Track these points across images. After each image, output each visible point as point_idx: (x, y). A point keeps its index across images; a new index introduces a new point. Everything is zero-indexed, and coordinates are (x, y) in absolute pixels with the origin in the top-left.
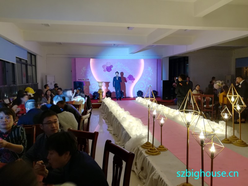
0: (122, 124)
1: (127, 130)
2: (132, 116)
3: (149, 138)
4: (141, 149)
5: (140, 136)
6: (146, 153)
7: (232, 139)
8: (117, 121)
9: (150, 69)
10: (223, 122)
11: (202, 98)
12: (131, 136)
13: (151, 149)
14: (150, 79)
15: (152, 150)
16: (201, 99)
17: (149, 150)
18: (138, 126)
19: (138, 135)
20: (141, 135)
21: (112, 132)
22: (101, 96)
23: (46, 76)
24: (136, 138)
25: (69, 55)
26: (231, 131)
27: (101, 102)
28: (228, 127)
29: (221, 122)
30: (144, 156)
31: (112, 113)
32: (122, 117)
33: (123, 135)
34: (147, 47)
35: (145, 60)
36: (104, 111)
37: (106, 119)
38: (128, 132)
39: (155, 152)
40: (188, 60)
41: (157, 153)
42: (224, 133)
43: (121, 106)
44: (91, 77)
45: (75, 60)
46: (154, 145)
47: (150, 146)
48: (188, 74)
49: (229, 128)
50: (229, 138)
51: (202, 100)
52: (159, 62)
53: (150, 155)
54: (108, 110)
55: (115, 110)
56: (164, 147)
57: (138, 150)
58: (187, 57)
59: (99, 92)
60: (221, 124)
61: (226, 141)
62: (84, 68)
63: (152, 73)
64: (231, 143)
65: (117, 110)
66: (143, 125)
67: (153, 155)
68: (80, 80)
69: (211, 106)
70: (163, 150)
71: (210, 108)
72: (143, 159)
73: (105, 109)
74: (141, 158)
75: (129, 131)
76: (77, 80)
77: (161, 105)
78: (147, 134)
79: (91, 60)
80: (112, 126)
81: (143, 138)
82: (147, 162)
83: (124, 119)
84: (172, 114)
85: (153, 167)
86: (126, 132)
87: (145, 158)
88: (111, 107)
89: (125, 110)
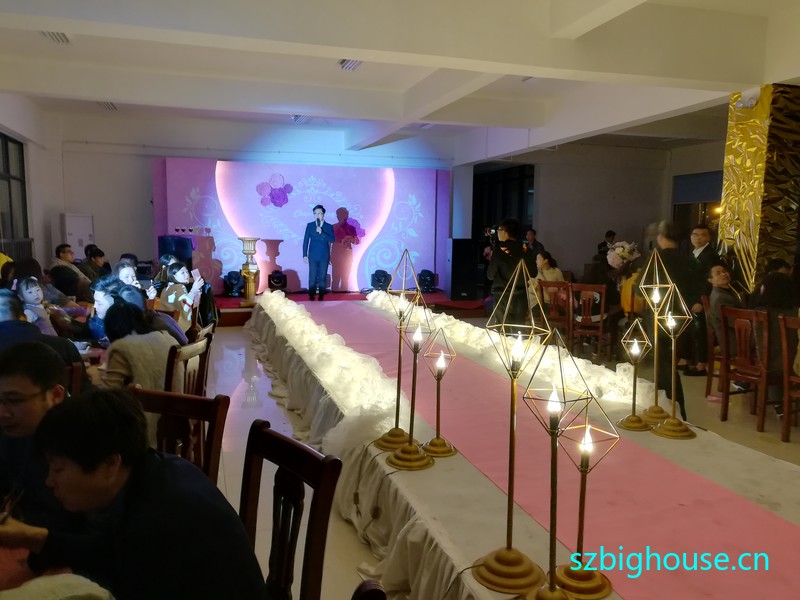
0: (317, 375)
1: (332, 395)
2: (350, 349)
3: (401, 416)
4: (374, 451)
5: (371, 411)
6: (390, 462)
7: (652, 417)
8: (302, 367)
9: (413, 200)
10: (626, 365)
11: (571, 294)
12: (346, 412)
13: (404, 452)
14: (413, 233)
15: (409, 453)
16: (568, 298)
17: (398, 452)
18: (366, 379)
19: (365, 407)
20: (377, 406)
21: (286, 402)
22: (251, 286)
23: (62, 217)
24: (360, 418)
25: (144, 146)
26: (648, 392)
27: (252, 306)
28: (641, 382)
29: (620, 367)
30: (384, 472)
31: (287, 341)
32: (318, 353)
33: (318, 411)
34: (403, 129)
35: (397, 171)
36: (261, 335)
37: (266, 360)
38: (335, 400)
39: (417, 460)
40: (533, 176)
41: (425, 461)
42: (628, 400)
43: (318, 318)
44: (218, 221)
45: (164, 164)
46: (415, 436)
47: (403, 442)
48: (531, 221)
49: (644, 384)
50: (642, 413)
51: (571, 300)
52: (442, 181)
53: (400, 468)
54: (274, 332)
55: (298, 330)
56: (445, 445)
57: (366, 453)
58: (531, 167)
59: (243, 274)
60: (622, 372)
61: (634, 422)
62: (194, 193)
63: (420, 215)
64: (646, 427)
65: (303, 332)
66: (383, 377)
67: (410, 469)
68: (180, 233)
69: (596, 318)
70: (443, 453)
71: (594, 327)
72: (377, 482)
73: (265, 329)
74: (371, 480)
75: (337, 396)
76: (171, 232)
77: (444, 316)
78: (395, 403)
79: (220, 168)
80: (285, 381)
81: (382, 416)
82: (392, 490)
83: (325, 358)
84: (477, 345)
85: (408, 504)
86: (331, 400)
87: (384, 481)
88: (285, 321)
89: (331, 331)
